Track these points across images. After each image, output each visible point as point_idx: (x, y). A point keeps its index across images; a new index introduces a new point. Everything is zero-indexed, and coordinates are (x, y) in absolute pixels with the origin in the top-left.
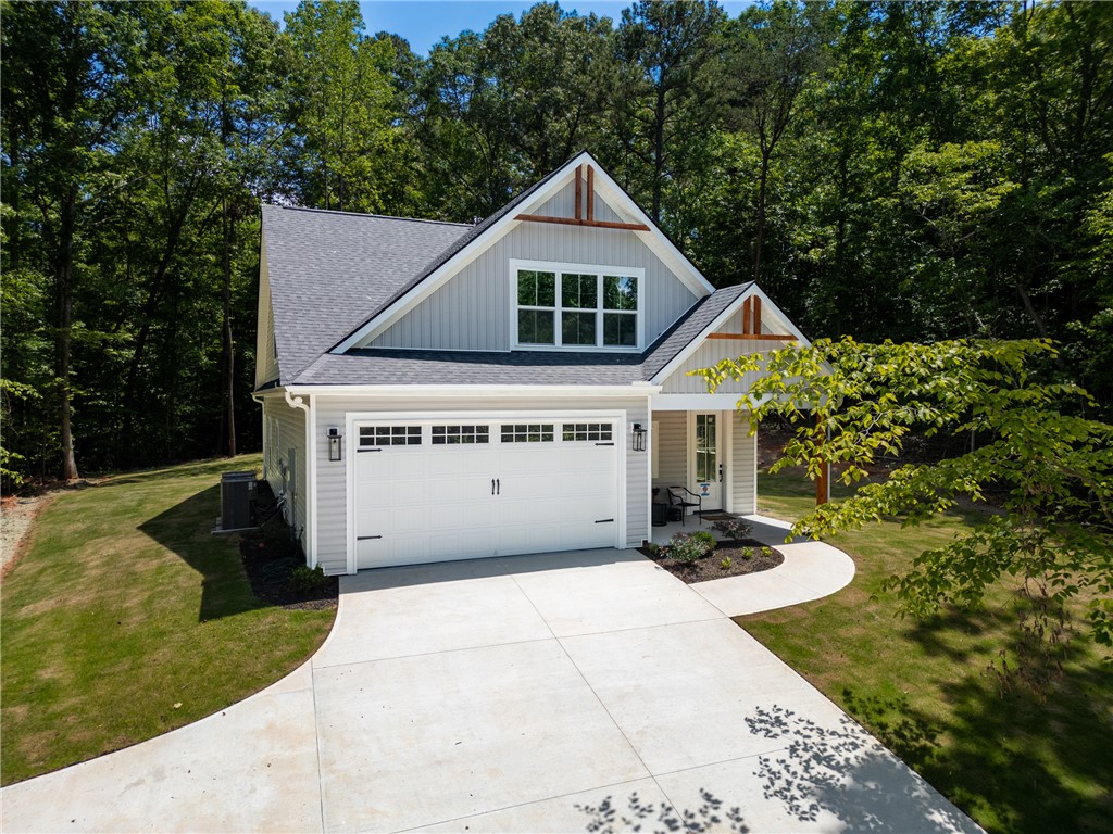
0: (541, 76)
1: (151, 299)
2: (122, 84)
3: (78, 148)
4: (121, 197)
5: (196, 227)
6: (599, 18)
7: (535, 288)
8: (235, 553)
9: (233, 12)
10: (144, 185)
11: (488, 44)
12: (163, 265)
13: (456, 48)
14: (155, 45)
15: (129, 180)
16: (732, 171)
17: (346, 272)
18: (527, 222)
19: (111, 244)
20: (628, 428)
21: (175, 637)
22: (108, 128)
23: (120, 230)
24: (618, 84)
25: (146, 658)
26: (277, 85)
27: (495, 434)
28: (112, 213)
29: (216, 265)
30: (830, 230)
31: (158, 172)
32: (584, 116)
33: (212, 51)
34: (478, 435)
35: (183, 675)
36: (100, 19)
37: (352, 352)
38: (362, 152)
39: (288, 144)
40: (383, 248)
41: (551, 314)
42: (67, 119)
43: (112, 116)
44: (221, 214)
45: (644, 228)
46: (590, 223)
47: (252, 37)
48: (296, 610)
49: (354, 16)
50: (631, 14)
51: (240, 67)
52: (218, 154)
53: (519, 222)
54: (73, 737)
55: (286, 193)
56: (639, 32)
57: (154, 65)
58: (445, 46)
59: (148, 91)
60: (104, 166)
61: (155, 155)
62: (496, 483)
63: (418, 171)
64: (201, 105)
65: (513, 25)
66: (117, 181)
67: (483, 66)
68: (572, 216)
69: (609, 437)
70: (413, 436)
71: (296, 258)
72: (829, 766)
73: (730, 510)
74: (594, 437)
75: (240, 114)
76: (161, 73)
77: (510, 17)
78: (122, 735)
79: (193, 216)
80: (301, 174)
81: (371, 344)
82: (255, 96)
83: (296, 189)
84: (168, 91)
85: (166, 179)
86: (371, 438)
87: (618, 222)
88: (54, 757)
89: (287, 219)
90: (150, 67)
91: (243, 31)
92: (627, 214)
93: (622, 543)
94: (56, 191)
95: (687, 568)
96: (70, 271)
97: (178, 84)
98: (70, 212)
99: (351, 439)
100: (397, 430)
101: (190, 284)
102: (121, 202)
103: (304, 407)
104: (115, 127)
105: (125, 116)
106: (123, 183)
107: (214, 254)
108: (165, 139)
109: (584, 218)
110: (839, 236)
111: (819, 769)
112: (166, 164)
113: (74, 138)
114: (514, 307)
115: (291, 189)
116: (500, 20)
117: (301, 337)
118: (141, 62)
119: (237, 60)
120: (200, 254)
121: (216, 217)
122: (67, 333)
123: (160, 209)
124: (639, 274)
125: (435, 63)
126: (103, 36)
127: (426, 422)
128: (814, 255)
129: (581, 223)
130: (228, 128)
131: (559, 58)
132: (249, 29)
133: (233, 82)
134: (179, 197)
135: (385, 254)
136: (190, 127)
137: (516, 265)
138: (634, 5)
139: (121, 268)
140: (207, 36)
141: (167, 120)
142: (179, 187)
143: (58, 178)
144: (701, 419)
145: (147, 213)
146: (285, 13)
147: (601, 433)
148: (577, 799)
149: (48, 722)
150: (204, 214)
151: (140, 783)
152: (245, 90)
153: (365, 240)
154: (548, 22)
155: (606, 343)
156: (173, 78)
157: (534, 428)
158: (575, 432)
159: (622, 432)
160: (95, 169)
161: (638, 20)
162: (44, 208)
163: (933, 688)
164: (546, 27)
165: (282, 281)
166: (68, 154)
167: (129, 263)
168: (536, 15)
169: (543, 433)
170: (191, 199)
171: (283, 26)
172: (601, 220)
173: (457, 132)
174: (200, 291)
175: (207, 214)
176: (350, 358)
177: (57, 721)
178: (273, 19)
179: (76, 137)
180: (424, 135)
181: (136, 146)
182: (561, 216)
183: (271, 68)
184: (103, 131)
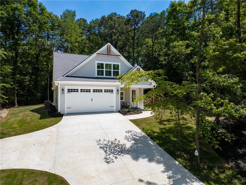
0: (111, 27)
1: (32, 72)
2: (28, 29)
3: (19, 42)
4: (27, 51)
5: (42, 57)
6: (123, 16)
7: (100, 66)
8: (47, 113)
9: (49, 15)
10: (32, 49)
11: (101, 21)
12: (35, 65)
13: (95, 22)
14: (34, 22)
15: (29, 47)
16: (147, 46)
17: (68, 64)
18: (99, 55)
19: (25, 61)
20: (116, 90)
21: (35, 122)
22: (25, 38)
23: (27, 58)
24: (124, 29)
25: (30, 124)
26: (58, 29)
27: (92, 91)
28: (25, 54)
29: (46, 65)
30: (167, 58)
31: (34, 46)
32: (120, 35)
33: (45, 23)
34: (89, 91)
35: (36, 126)
36: (24, 17)
37: (67, 76)
38: (76, 42)
39: (61, 40)
40: (75, 60)
41: (103, 70)
42: (17, 36)
43: (26, 35)
44: (47, 55)
45: (120, 56)
46: (110, 55)
47: (53, 20)
48: (55, 118)
49: (74, 15)
50: (128, 16)
51: (51, 26)
52: (46, 42)
53: (97, 54)
54: (19, 132)
55: (61, 50)
56: (130, 19)
57: (34, 26)
58: (93, 22)
59: (33, 31)
60: (24, 45)
61: (34, 43)
62: (92, 99)
63: (87, 46)
64: (43, 33)
65: (105, 18)
66: (26, 48)
67: (100, 26)
68: (107, 54)
69: (113, 92)
70: (77, 91)
71: (59, 61)
72: (136, 136)
73: (138, 107)
74: (110, 92)
75: (51, 35)
76: (35, 27)
77: (105, 16)
78: (26, 132)
79: (41, 55)
80: (64, 47)
81: (70, 75)
82: (54, 31)
83: (63, 50)
84: (37, 31)
85: (36, 47)
86: (70, 91)
87: (115, 55)
88: (16, 134)
89: (58, 54)
90: (33, 26)
91: (52, 19)
92: (117, 53)
93: (115, 110)
94: (14, 50)
95: (124, 114)
96: (17, 65)
97: (39, 29)
98: (17, 54)
99: (66, 91)
100: (74, 90)
101: (41, 69)
102: (27, 52)
103: (58, 85)
104: (26, 37)
105: (28, 35)
106: (28, 48)
107: (46, 62)
108: (36, 40)
109: (109, 54)
110: (168, 59)
111: (134, 137)
112: (36, 44)
113: (18, 40)
114: (96, 69)
115: (62, 50)
116: (103, 16)
117: (59, 75)
118: (31, 25)
119: (50, 24)
120: (43, 62)
121: (46, 55)
122: (16, 77)
123: (35, 54)
124: (119, 64)
125: (90, 25)
126: (25, 21)
127: (79, 88)
128: (164, 62)
129: (108, 55)
130: (48, 37)
131: (115, 24)
132: (53, 18)
133: (50, 29)
134: (39, 51)
135: (76, 61)
136: (41, 37)
137: (97, 62)
138: (129, 14)
139: (27, 65)
140: (44, 20)
141: (36, 36)
142: (39, 49)
143: (15, 47)
144: (133, 91)
145: (32, 54)
146: (61, 15)
147: (111, 91)
148: (95, 139)
149: (15, 131)
150: (44, 55)
151: (29, 137)
152: (52, 30)
153: (72, 58)
154: (112, 17)
155: (113, 76)
156: (37, 28)
157: (99, 90)
158: (106, 91)
159: (115, 91)
160: (22, 46)
161: (130, 17)
162: (12, 53)
163: (158, 128)
164: (112, 18)
165: (56, 65)
166: (17, 43)
167: (28, 64)
168: (110, 16)
169: (100, 91)
170: (41, 52)
171: (60, 18)
172: (112, 54)
173: (95, 38)
174: (43, 70)
175: (44, 54)
176: (66, 77)
177: (16, 131)
178: (58, 16)
179: (19, 39)
180: (89, 39)
181: (30, 41)
182: (105, 53)
183: (57, 26)
184: (24, 38)
